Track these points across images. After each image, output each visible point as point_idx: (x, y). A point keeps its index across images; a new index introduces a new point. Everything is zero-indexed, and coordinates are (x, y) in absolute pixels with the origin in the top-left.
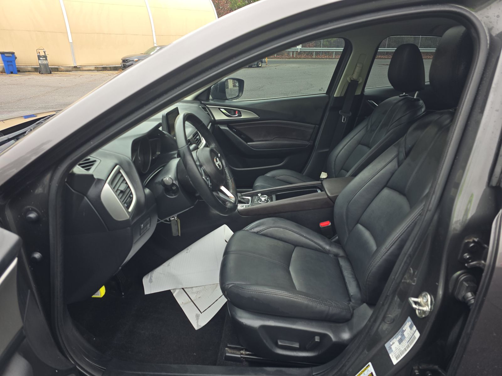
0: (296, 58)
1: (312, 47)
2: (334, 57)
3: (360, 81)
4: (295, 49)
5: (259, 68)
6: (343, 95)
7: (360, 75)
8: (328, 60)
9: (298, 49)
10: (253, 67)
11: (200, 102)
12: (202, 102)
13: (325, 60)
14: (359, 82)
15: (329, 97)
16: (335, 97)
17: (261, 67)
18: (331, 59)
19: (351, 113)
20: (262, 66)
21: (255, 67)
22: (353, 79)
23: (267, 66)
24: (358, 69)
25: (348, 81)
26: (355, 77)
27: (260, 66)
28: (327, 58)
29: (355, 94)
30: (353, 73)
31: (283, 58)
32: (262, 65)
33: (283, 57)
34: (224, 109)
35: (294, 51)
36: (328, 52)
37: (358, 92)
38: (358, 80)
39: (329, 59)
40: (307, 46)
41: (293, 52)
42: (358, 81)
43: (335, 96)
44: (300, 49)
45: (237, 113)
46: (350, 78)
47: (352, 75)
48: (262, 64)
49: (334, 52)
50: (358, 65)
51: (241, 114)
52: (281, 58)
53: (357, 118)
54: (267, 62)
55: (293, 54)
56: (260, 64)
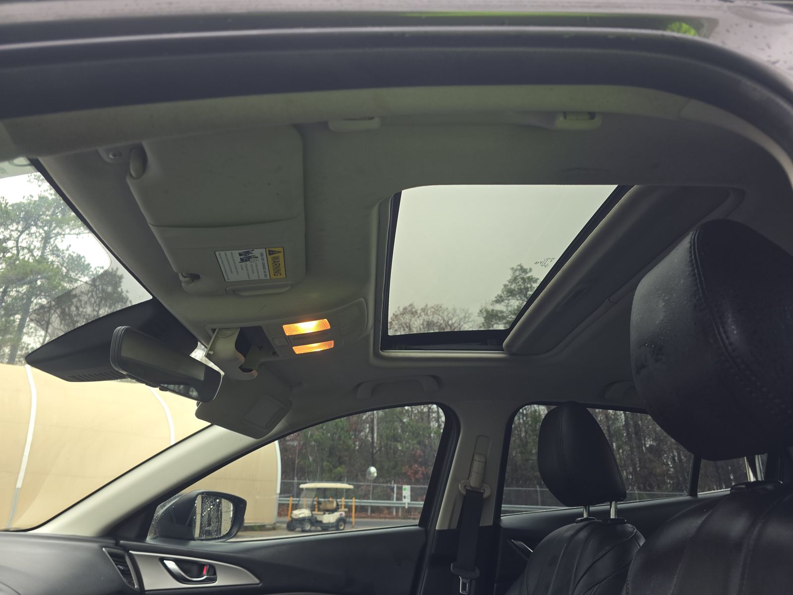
0: (402, 517)
3: (486, 492)
4: (401, 504)
6: (454, 526)
7: (483, 480)
9: (405, 504)
11: (114, 542)
12: (122, 542)
14: (486, 495)
15: (426, 532)
16: (438, 530)
19: (478, 571)
22: (471, 486)
24: (477, 466)
25: (460, 493)
26: (473, 482)
27: (342, 528)
29: (481, 525)
30: (470, 475)
31: (381, 518)
33: (381, 515)
34: (175, 560)
35: (399, 507)
37: (487, 520)
38: (483, 491)
41: (397, 508)
42: (482, 494)
43: (437, 528)
44: (408, 504)
45: (205, 572)
46: (465, 486)
47: (468, 479)
50: (476, 458)
51: (215, 574)
52: (377, 518)
53: (495, 585)
54: (353, 524)
55: (397, 512)
56: (341, 525)
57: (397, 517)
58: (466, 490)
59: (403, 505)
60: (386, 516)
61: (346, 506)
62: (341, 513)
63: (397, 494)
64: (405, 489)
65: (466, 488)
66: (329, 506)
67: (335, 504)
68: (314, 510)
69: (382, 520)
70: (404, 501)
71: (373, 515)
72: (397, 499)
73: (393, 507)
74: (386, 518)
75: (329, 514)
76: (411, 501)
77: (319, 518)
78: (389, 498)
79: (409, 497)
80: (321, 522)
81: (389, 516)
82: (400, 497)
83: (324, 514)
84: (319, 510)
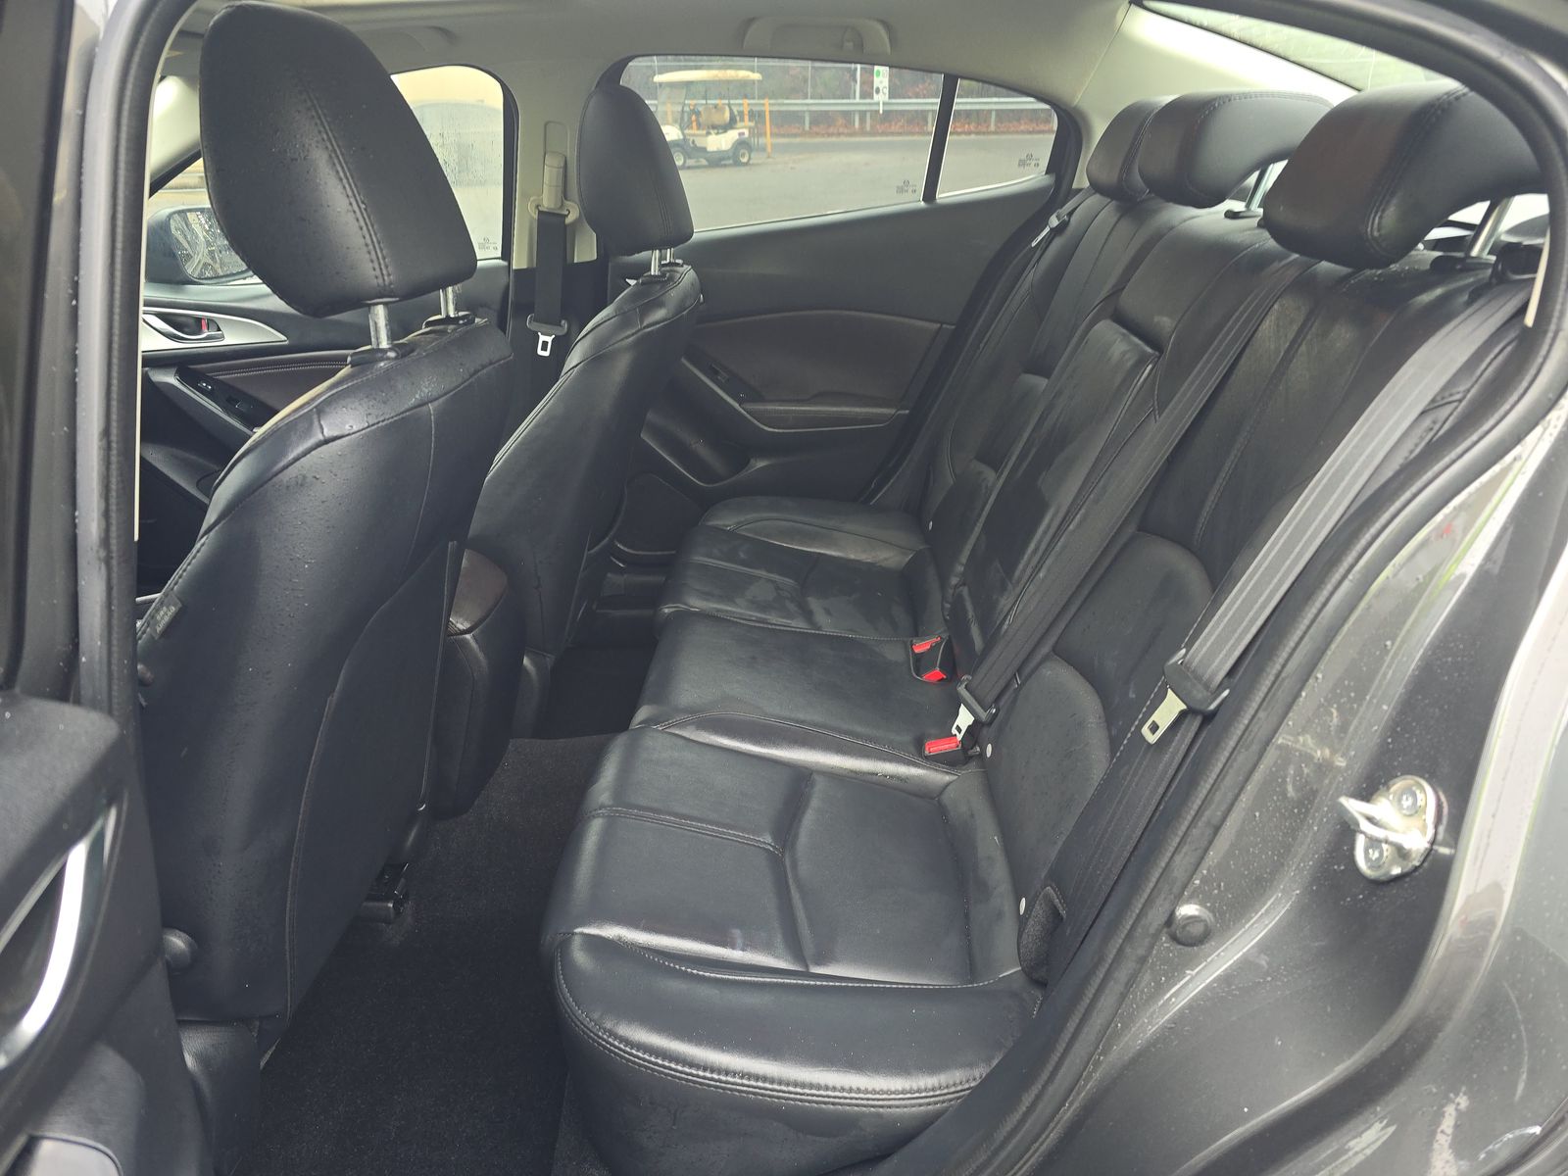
0: (873, 133)
1: (924, 97)
2: (992, 128)
3: (570, 216)
4: (870, 104)
5: (743, 169)
6: (534, 263)
7: (563, 199)
8: (973, 136)
9: (878, 104)
10: (725, 166)
13: (963, 137)
14: (569, 220)
17: (746, 164)
18: (984, 133)
19: (565, 325)
20: (751, 162)
21: (730, 165)
22: (545, 207)
23: (770, 160)
24: (549, 175)
25: (531, 216)
26: (548, 202)
27: (745, 160)
28: (970, 133)
30: (542, 188)
31: (830, 135)
32: (750, 158)
33: (831, 130)
35: (866, 111)
36: (978, 111)
37: (585, 253)
38: (565, 213)
39: (978, 133)
40: (910, 94)
41: (863, 114)
42: (564, 218)
44: (884, 104)
46: (537, 207)
47: (540, 192)
48: (752, 156)
49: (994, 113)
52: (823, 135)
54: (769, 149)
55: (862, 120)
56: (743, 155)
57: (863, 132)
58: (540, 212)
59: (875, 108)
60: (841, 130)
61: (752, 115)
62: (741, 131)
63: (862, 84)
64: (878, 75)
65: (541, 209)
66: (717, 119)
67: (727, 115)
68: (689, 126)
69: (834, 139)
70: (877, 98)
71: (815, 129)
72: (862, 96)
73: (854, 111)
74: (839, 134)
75: (717, 134)
76: (890, 98)
77: (699, 142)
78: (847, 94)
79: (886, 91)
80: (704, 150)
81: (846, 131)
82: (868, 91)
83: (708, 134)
84: (699, 126)
